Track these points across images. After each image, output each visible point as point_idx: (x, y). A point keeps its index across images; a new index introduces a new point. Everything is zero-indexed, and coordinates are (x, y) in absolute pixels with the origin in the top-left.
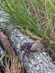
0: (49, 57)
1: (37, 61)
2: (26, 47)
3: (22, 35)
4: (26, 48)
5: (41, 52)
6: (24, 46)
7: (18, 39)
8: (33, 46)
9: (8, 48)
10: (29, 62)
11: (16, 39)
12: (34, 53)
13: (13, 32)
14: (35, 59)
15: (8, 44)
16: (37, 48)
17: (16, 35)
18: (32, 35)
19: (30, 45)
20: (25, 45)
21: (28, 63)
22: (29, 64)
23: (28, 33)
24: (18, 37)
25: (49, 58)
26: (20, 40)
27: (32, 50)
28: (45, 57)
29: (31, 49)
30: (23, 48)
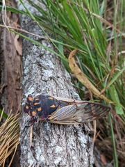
0: (91, 153)
1: (51, 157)
2: (39, 109)
3: (53, 67)
4: (37, 111)
5: (76, 134)
6: (36, 104)
7: (39, 72)
8: (59, 111)
9: (12, 81)
10: (32, 148)
11: (33, 71)
12: (57, 129)
13: (35, 49)
14: (51, 147)
15: (17, 72)
16: (68, 119)
17: (38, 59)
18: (80, 74)
19: (53, 106)
20: (38, 101)
21: (29, 150)
22: (30, 155)
23: (71, 66)
24: (40, 65)
25: (89, 156)
26: (40, 76)
27: (53, 122)
28: (80, 151)
29: (50, 118)
30: (30, 108)
